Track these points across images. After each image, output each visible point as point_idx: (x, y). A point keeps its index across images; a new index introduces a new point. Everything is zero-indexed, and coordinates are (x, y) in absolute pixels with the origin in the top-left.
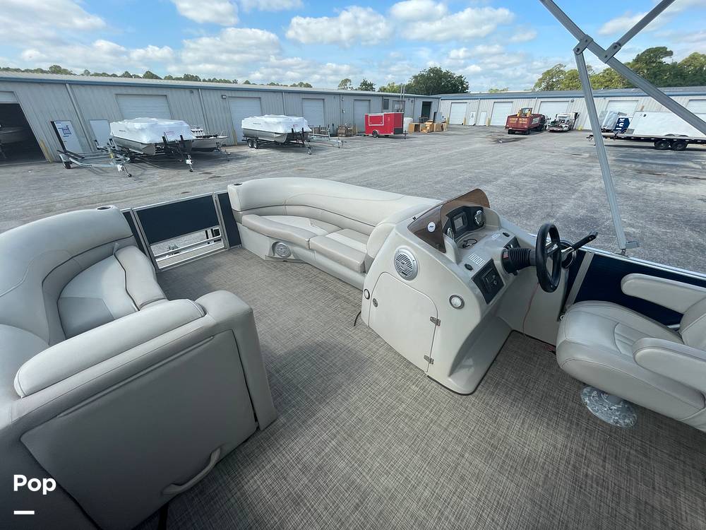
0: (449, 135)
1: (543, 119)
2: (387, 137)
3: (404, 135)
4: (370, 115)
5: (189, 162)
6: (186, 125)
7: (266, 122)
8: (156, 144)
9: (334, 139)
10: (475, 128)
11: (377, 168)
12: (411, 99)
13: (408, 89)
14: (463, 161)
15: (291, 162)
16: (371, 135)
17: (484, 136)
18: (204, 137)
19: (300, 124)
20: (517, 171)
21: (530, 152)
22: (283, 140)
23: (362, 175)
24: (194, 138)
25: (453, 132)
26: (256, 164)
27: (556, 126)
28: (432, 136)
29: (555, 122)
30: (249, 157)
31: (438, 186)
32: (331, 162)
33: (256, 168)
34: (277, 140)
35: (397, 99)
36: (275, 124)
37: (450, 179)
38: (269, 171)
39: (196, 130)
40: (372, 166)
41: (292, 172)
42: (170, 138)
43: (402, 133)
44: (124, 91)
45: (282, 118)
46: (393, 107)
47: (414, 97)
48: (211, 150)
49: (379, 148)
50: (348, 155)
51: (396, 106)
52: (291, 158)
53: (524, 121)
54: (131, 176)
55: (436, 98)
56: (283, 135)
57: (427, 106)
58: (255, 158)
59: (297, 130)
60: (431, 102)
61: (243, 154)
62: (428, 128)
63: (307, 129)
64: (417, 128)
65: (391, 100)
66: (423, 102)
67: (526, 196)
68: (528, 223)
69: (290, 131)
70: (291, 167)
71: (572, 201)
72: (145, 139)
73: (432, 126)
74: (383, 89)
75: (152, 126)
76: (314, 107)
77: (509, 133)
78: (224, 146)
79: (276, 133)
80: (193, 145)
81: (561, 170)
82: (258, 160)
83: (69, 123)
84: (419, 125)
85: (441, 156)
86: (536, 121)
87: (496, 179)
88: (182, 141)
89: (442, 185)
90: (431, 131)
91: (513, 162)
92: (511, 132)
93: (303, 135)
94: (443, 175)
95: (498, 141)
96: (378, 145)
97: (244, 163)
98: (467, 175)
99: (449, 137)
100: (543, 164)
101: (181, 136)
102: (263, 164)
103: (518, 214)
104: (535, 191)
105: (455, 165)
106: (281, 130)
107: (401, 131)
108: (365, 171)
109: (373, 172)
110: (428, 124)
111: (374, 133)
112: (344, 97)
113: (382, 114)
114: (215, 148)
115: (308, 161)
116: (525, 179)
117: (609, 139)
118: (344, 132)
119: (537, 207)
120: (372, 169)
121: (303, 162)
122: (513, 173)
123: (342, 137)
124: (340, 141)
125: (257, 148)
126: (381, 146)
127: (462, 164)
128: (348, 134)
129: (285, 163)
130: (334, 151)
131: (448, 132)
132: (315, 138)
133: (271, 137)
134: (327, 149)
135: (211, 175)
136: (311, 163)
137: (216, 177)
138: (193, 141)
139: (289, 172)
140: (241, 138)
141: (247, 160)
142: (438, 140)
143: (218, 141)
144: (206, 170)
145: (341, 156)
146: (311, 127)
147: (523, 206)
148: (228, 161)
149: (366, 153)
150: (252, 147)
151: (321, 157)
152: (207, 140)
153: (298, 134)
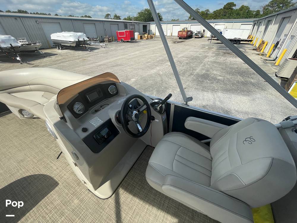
0: (155, 40)
1: (192, 32)
2: (128, 42)
3: (135, 41)
4: (119, 31)
5: (18, 59)
6: (12, 38)
7: (63, 36)
9: (101, 44)
11: (121, 57)
12: (137, 24)
13: (136, 19)
14: (159, 52)
15: (80, 56)
16: (120, 41)
17: (169, 40)
18: (28, 44)
19: (81, 36)
20: (181, 55)
21: (187, 47)
22: (74, 45)
24: (19, 45)
25: (157, 39)
26: (60, 58)
27: (196, 35)
28: (149, 41)
29: (196, 34)
31: (148, 64)
32: (100, 55)
33: (60, 60)
34: (72, 45)
35: (130, 24)
36: (69, 37)
38: (67, 61)
41: (79, 61)
43: (134, 40)
45: (72, 33)
46: (130, 27)
47: (139, 23)
49: (123, 47)
50: (108, 51)
51: (131, 27)
52: (80, 54)
53: (185, 33)
55: (149, 23)
56: (73, 42)
57: (145, 27)
58: (60, 55)
59: (81, 39)
60: (146, 25)
61: (53, 53)
62: (146, 37)
63: (86, 39)
64: (141, 38)
65: (128, 24)
66: (143, 25)
67: (183, 66)
68: (183, 78)
69: (77, 40)
70: (79, 59)
71: (200, 67)
73: (148, 36)
74: (125, 19)
76: (90, 28)
77: (179, 39)
78: (40, 49)
79: (70, 41)
80: (20, 49)
81: (197, 54)
82: (62, 56)
84: (142, 36)
85: (151, 50)
86: (189, 33)
88: (12, 47)
89: (150, 63)
90: (148, 39)
91: (179, 51)
92: (180, 38)
93: (84, 42)
94: (150, 59)
95: (175, 42)
96: (123, 46)
97: (53, 57)
98: (161, 58)
99: (155, 41)
100: (191, 52)
101: (11, 44)
102: (64, 58)
104: (187, 63)
105: (156, 54)
106: (72, 39)
107: (134, 39)
108: (116, 59)
109: (119, 59)
110: (146, 35)
111: (122, 40)
112: (105, 22)
113: (124, 31)
114: (35, 51)
115: (88, 55)
116: (184, 59)
117: (215, 41)
118: (107, 40)
119: (187, 71)
121: (86, 56)
122: (179, 56)
123: (106, 42)
124: (104, 45)
125: (62, 49)
126: (125, 46)
127: (159, 53)
128: (110, 41)
129: (76, 56)
130: (102, 49)
131: (155, 39)
132: (92, 43)
133: (68, 43)
134: (99, 49)
135: (33, 66)
136: (90, 56)
137: (36, 66)
138: (20, 47)
139: (78, 61)
140: (52, 45)
141: (55, 56)
142: (150, 43)
143: (36, 46)
144: (30, 62)
145: (105, 52)
146: (88, 38)
147: (182, 71)
148: (45, 57)
149: (117, 50)
150: (59, 49)
151: (95, 53)
152: (29, 46)
153: (82, 41)
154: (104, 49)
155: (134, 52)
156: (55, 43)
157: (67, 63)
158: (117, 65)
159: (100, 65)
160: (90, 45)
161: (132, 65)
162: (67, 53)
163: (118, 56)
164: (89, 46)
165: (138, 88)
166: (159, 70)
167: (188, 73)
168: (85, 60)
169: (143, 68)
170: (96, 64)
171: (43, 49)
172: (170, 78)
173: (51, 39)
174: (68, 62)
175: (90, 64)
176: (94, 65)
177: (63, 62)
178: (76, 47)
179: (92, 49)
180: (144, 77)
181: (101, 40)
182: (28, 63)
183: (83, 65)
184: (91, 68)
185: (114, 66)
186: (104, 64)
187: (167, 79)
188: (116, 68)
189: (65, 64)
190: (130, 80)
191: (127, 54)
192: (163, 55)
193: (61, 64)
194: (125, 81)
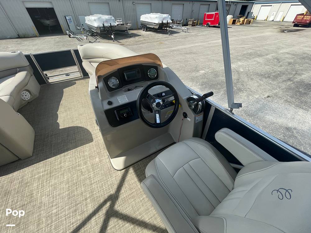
2: (214, 27)
4: (208, 13)
5: (113, 37)
6: (113, 18)
7: (150, 17)
8: (100, 28)
9: (183, 28)
10: (272, 22)
11: (200, 44)
14: (252, 43)
15: (159, 39)
16: (206, 26)
17: (276, 28)
18: (121, 24)
19: (166, 18)
20: (284, 51)
22: (157, 27)
23: (190, 47)
24: (116, 25)
25: (256, 25)
26: (142, 39)
28: (242, 27)
30: (140, 35)
32: (177, 40)
33: (141, 41)
34: (155, 27)
36: (154, 18)
37: (238, 53)
39: (119, 21)
40: (197, 43)
42: (106, 25)
45: (158, 15)
48: (124, 31)
49: (206, 33)
50: (187, 36)
52: (160, 37)
53: (308, 18)
54: (90, 42)
55: (251, 3)
56: (157, 24)
58: (143, 36)
59: (165, 22)
61: (138, 34)
62: (241, 22)
64: (234, 22)
66: (243, 5)
67: (281, 66)
70: (157, 41)
73: (244, 21)
75: (99, 18)
76: (177, 9)
78: (129, 30)
79: (154, 23)
80: (116, 29)
82: (144, 37)
83: (71, 17)
84: (236, 20)
85: (240, 39)
87: (267, 55)
88: (111, 26)
90: (243, 24)
92: (296, 25)
93: (167, 25)
95: (283, 31)
97: (137, 38)
99: (252, 28)
101: (111, 24)
102: (145, 39)
103: (269, 77)
104: (290, 63)
105: (246, 45)
106: (157, 21)
108: (192, 45)
109: (196, 46)
110: (242, 19)
111: (207, 24)
112: (195, 3)
113: (214, 13)
114: (126, 30)
116: (287, 56)
118: (191, 23)
119: (284, 74)
120: (196, 44)
121: (164, 39)
122: (281, 51)
123: (190, 26)
124: (186, 29)
125: (146, 31)
126: (208, 32)
127: (250, 44)
128: (193, 25)
129: (155, 39)
130: (183, 34)
131: (253, 25)
132: (174, 27)
133: (152, 25)
134: (179, 33)
135: (121, 44)
136: (167, 40)
137: (122, 44)
138: (116, 26)
139: (155, 43)
140: (140, 25)
141: (139, 37)
142: (244, 29)
143: (127, 26)
144: (120, 41)
145: (184, 37)
146: (172, 20)
147: (275, 72)
148: (131, 37)
149: (197, 36)
150: (144, 30)
151: (174, 37)
152: (122, 26)
153: (165, 24)
155: (217, 40)
156: (142, 25)
157: (145, 44)
158: (191, 53)
159: (174, 51)
160: (172, 28)
161: (208, 55)
162: (149, 35)
163: (195, 43)
164: (170, 29)
165: (204, 82)
166: (240, 66)
167: (284, 77)
168: (162, 43)
169: (219, 60)
170: (171, 48)
171: (132, 29)
172: (252, 79)
173: (141, 20)
174: (147, 44)
175: (165, 48)
176: (168, 50)
177: (143, 43)
178: (158, 29)
179: (172, 33)
180: (215, 71)
181: (185, 23)
182: (118, 41)
183: (158, 49)
184: (164, 52)
185: (187, 54)
186: (178, 50)
187: (246, 79)
188: (188, 56)
189: (144, 46)
190: (198, 71)
191: (206, 42)
192: (254, 47)
193: (141, 45)
194: (193, 72)
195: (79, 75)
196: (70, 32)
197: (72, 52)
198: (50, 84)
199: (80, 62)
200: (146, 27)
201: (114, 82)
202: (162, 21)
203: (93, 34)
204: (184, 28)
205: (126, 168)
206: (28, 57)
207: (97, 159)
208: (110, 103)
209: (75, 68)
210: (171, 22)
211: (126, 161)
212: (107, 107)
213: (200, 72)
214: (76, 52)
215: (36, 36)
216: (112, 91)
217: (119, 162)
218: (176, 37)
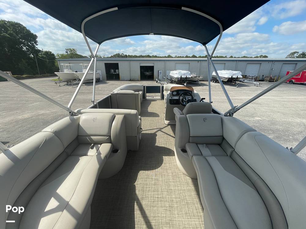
4: (291, 71)
5: (185, 84)
6: (190, 73)
8: (178, 78)
18: (195, 77)
19: (237, 74)
22: (226, 80)
24: (190, 77)
34: (223, 80)
36: (225, 74)
39: (193, 74)
42: (183, 76)
44: (178, 62)
45: (229, 71)
48: (196, 81)
56: (227, 78)
59: (234, 77)
69: (231, 77)
72: (176, 76)
75: (179, 72)
78: (200, 81)
79: (224, 77)
80: (189, 79)
83: (162, 71)
88: (186, 78)
93: (237, 79)
97: (204, 87)
101: (186, 76)
106: (227, 76)
111: (291, 81)
112: (276, 62)
114: (197, 81)
115: (233, 90)
123: (266, 82)
124: (258, 83)
125: (215, 83)
128: (271, 81)
130: (253, 87)
132: (246, 81)
134: (249, 86)
140: (211, 78)
143: (199, 78)
148: (200, 86)
150: (213, 82)
151: (242, 89)
152: (195, 78)
153: (234, 78)
154: (255, 87)
160: (243, 82)
162: (217, 86)
164: (240, 83)
171: (202, 81)
173: (212, 74)
178: (227, 82)
179: (240, 86)
194: (247, 116)
195: (159, 98)
196: (158, 79)
197: (161, 87)
198: (146, 100)
199: (163, 91)
200: (215, 80)
201: (175, 93)
202: (232, 76)
203: (172, 81)
204: (256, 83)
205: (168, 125)
206: (144, 87)
207: (160, 121)
208: (172, 98)
209: (159, 94)
210: (242, 77)
211: (169, 123)
212: (170, 98)
213: (255, 118)
214: (163, 87)
215: (138, 81)
216: (173, 95)
217: (167, 122)
218: (244, 89)
